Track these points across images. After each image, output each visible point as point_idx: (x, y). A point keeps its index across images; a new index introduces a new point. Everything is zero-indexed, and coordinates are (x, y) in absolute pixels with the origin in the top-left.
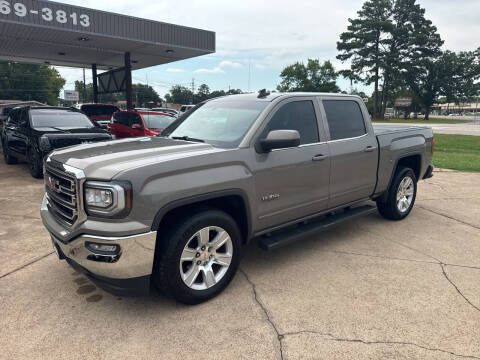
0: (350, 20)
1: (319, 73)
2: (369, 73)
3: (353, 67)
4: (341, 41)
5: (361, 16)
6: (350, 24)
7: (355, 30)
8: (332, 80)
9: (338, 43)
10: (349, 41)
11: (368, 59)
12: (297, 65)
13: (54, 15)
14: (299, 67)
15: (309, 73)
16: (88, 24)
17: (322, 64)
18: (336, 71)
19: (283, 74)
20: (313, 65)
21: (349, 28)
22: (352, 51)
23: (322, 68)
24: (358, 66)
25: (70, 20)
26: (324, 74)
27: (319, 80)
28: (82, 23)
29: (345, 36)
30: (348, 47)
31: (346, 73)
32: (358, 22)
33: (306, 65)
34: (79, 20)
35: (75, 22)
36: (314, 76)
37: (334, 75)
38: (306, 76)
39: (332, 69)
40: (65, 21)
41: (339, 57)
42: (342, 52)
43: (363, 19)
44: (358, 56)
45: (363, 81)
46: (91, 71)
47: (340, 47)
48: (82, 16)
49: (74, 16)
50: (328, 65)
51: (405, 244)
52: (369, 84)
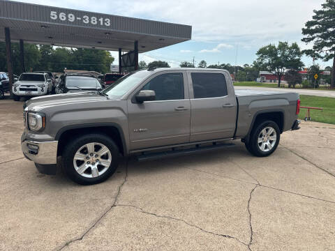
0: (315, 11)
1: (287, 52)
2: (328, 52)
3: (315, 47)
4: (306, 28)
5: (324, 7)
6: (315, 14)
7: (319, 18)
8: (297, 57)
9: (303, 29)
10: (313, 28)
11: (329, 41)
12: (270, 46)
13: (90, 20)
14: (271, 47)
15: (279, 51)
16: (109, 24)
17: (290, 45)
18: (301, 50)
19: (259, 53)
20: (283, 46)
21: (314, 17)
22: (315, 35)
23: (290, 49)
24: (319, 46)
25: (99, 22)
26: (291, 52)
27: (287, 57)
28: (106, 24)
29: (309, 24)
30: (312, 32)
31: (308, 52)
32: (321, 12)
33: (277, 47)
34: (104, 22)
35: (102, 23)
36: (283, 55)
37: (300, 54)
38: (276, 54)
39: (298, 49)
40: (96, 23)
41: (303, 40)
42: (306, 36)
43: (326, 10)
44: (320, 39)
45: (322, 58)
46: (118, 52)
47: (305, 32)
48: (106, 20)
49: (101, 20)
50: (295, 46)
51: (248, 171)
52: (327, 60)
